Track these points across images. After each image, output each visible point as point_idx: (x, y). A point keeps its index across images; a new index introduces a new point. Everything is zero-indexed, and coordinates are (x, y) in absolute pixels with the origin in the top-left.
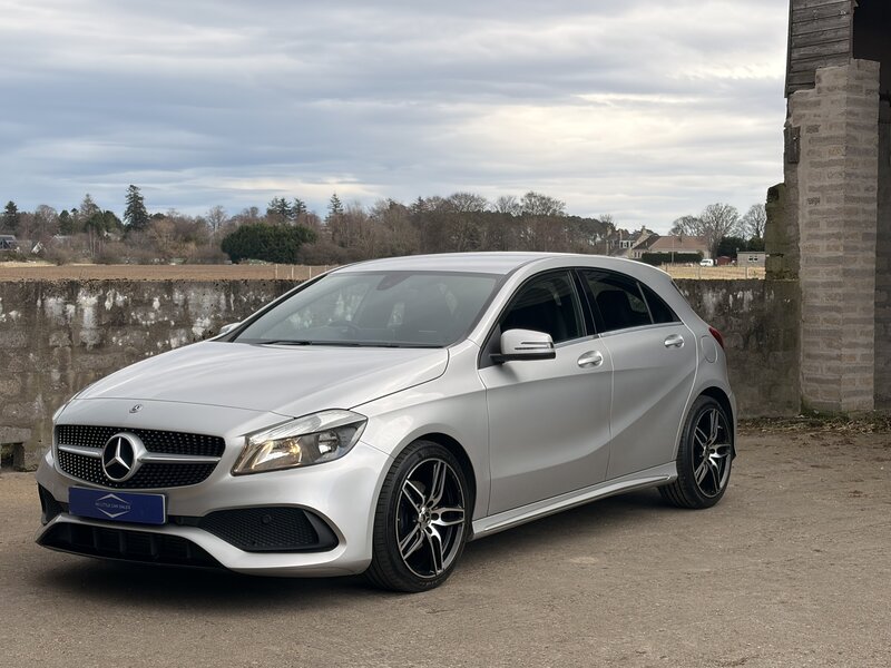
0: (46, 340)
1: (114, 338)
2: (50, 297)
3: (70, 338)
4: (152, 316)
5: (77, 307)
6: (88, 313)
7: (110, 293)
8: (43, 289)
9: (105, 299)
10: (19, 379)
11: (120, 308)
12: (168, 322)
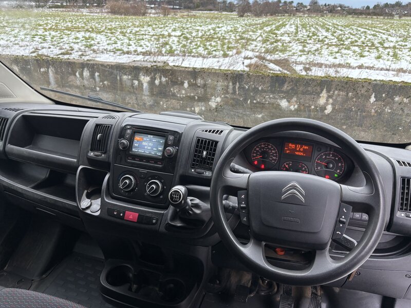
1: (161, 103)
3: (136, 99)
4: (183, 92)
5: (139, 82)
6: (145, 85)
7: (157, 76)
9: (155, 79)
11: (164, 85)
12: (194, 97)
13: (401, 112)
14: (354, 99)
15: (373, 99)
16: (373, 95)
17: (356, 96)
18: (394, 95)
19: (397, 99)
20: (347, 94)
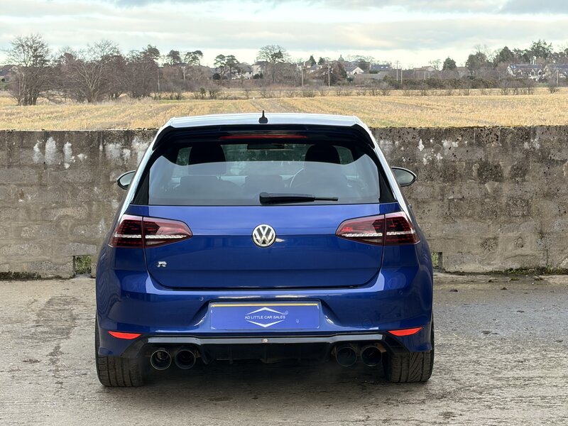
0: (108, 177)
2: (110, 143)
5: (132, 151)
8: (104, 136)
10: (86, 207)
13: (453, 159)
14: (402, 149)
15: (421, 147)
16: (421, 142)
17: (403, 144)
18: (442, 140)
19: (446, 143)
20: (394, 142)
